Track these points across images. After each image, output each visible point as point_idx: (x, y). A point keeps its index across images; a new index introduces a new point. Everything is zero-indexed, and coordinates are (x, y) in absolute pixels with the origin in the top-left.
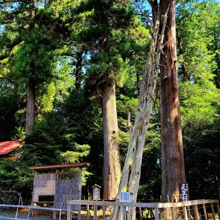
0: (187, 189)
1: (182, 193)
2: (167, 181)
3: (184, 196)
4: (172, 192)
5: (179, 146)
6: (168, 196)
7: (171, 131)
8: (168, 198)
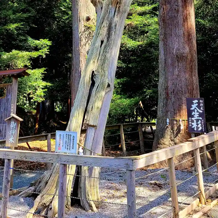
0: (202, 109)
1: (193, 116)
2: (167, 94)
3: (195, 121)
4: (175, 114)
5: (189, 35)
6: (168, 121)
7: (175, 10)
8: (168, 124)
